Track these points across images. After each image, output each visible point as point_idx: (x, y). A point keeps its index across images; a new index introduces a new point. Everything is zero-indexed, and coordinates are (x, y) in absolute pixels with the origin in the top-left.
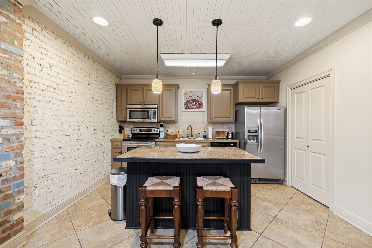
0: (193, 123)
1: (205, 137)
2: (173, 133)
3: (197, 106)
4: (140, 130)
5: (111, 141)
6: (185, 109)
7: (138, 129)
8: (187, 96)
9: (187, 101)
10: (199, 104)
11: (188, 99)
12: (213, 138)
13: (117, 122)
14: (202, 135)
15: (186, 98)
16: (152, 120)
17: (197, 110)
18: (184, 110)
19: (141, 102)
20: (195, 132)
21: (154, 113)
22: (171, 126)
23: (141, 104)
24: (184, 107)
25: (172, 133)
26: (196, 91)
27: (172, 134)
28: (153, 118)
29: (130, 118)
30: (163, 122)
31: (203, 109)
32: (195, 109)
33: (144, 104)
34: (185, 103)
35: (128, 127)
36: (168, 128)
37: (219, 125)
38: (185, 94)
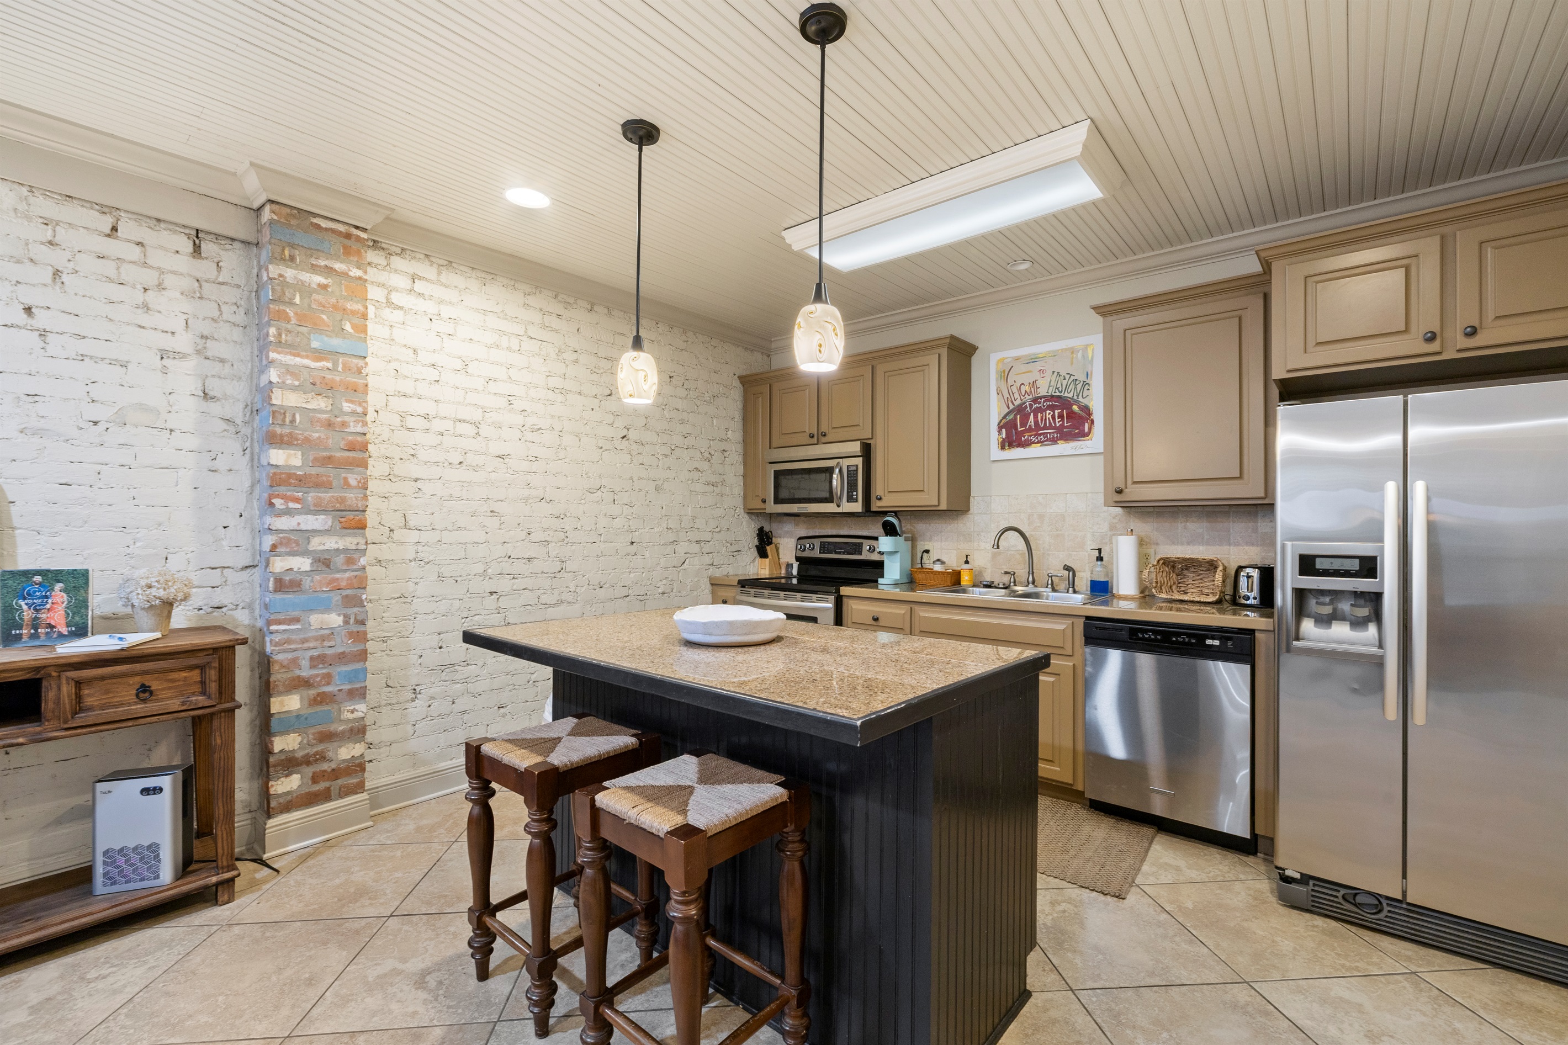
0: (1041, 517)
1: (1101, 589)
2: (943, 563)
3: (1060, 430)
4: (823, 548)
5: (712, 584)
6: (1003, 448)
7: (817, 543)
8: (1010, 382)
9: (1011, 407)
10: (1071, 415)
11: (1017, 396)
12: (1145, 596)
13: (746, 516)
14: (1083, 582)
15: (1006, 395)
16: (847, 507)
17: (1063, 447)
18: (996, 453)
19: (812, 436)
20: (1052, 563)
21: (852, 474)
22: (941, 532)
23: (815, 440)
24: (995, 437)
25: (938, 560)
26: (1054, 355)
27: (938, 567)
28: (851, 499)
29: (777, 500)
30: (896, 514)
31: (1095, 441)
32: (1054, 441)
33: (824, 439)
34: (1004, 418)
35: (789, 534)
36: (930, 540)
37: (1196, 526)
38: (1005, 375)
